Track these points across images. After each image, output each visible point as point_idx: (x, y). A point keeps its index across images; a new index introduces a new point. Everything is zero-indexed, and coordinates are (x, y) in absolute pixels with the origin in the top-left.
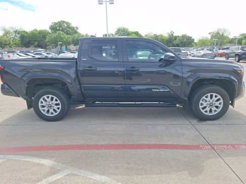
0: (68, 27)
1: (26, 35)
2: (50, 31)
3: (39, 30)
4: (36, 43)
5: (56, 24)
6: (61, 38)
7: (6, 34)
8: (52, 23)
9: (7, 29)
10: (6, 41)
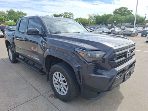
0: (125, 11)
1: (99, 18)
2: (113, 15)
3: (106, 14)
4: (104, 22)
5: (117, 9)
6: (117, 18)
7: (90, 18)
8: (115, 9)
9: (91, 15)
10: (87, 22)
